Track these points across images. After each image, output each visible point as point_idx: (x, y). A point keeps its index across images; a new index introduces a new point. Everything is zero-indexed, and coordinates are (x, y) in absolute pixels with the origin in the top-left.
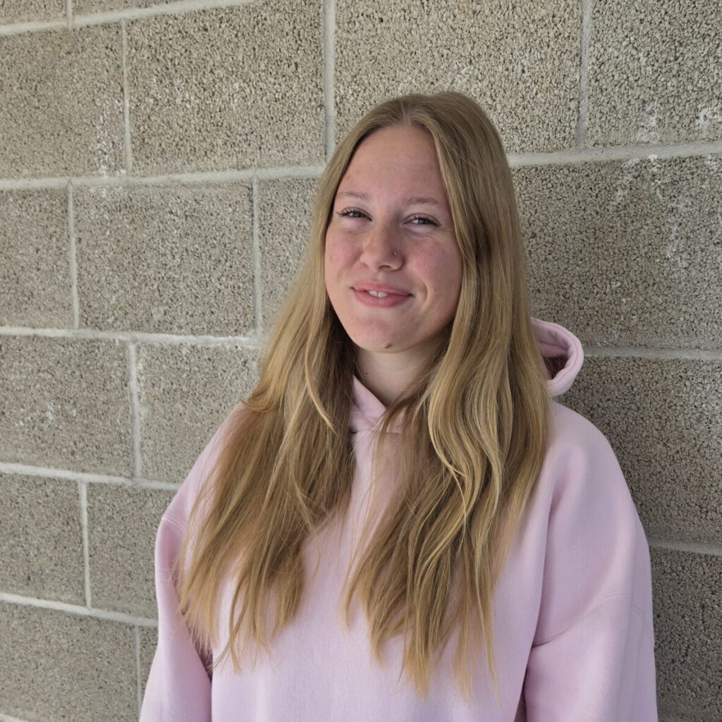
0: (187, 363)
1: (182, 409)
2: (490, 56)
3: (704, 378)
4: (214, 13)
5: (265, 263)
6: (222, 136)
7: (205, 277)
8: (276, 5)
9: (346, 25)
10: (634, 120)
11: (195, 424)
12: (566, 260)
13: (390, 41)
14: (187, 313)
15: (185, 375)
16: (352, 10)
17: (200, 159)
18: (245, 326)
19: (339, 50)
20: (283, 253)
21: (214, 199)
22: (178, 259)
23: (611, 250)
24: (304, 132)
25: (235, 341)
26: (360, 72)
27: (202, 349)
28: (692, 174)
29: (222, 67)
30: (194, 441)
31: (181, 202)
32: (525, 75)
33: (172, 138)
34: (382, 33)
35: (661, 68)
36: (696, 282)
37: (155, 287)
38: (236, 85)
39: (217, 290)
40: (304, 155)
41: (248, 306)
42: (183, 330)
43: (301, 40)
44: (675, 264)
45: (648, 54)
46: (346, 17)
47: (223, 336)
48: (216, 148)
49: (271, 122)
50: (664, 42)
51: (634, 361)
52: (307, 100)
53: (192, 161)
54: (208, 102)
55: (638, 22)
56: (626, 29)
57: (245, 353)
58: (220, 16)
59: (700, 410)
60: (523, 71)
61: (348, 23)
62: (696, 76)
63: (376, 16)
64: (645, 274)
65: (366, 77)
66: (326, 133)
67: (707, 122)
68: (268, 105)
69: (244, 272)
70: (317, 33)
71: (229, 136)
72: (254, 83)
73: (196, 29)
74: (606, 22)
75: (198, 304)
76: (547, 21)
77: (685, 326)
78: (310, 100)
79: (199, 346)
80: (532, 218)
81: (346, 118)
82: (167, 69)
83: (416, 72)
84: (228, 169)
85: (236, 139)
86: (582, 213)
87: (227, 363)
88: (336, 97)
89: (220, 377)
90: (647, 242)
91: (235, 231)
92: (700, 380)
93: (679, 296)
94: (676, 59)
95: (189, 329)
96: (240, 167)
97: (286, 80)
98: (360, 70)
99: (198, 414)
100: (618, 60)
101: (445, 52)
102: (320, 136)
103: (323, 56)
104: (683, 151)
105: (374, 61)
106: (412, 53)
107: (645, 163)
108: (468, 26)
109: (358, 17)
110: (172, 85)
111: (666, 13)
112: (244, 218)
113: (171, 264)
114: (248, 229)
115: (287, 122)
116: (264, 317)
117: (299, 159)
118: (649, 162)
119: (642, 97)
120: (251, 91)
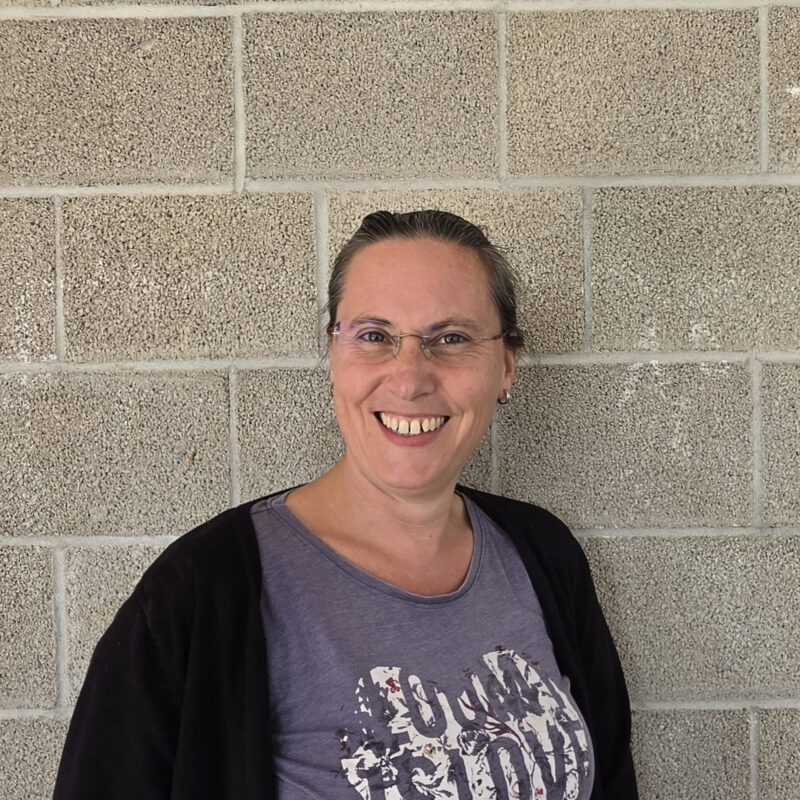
0: (138, 568)
4: (181, 200)
5: (245, 455)
6: (190, 324)
7: (166, 471)
8: (258, 199)
9: (341, 226)
10: (636, 330)
12: (581, 451)
14: (140, 512)
16: (348, 212)
17: (160, 346)
19: (333, 248)
20: (268, 445)
21: (178, 389)
22: (128, 452)
23: (622, 442)
24: (293, 323)
28: (690, 377)
29: (191, 254)
31: (134, 391)
32: (532, 286)
33: (123, 324)
35: (657, 288)
36: (699, 469)
37: (95, 484)
38: (210, 274)
39: (182, 486)
40: (293, 347)
41: (223, 502)
42: (134, 531)
43: (289, 236)
44: (680, 453)
45: (645, 276)
46: (340, 218)
48: (181, 336)
49: (253, 312)
50: (657, 267)
52: (296, 294)
53: (149, 348)
54: (172, 289)
55: (634, 249)
56: (625, 253)
58: (188, 204)
59: (711, 580)
60: (530, 282)
62: (687, 298)
66: (319, 327)
67: (698, 336)
68: (249, 295)
69: (218, 465)
70: (308, 230)
71: (199, 325)
72: (232, 273)
73: (158, 215)
74: (606, 247)
75: (155, 501)
76: (551, 241)
77: (692, 507)
78: (300, 293)
79: (155, 548)
80: (546, 412)
82: (118, 251)
84: (198, 358)
85: (208, 328)
86: (593, 409)
90: (654, 435)
91: (207, 422)
92: (709, 554)
94: (669, 283)
95: (141, 529)
96: (213, 356)
97: (271, 273)
100: (619, 279)
102: (312, 328)
103: (315, 253)
104: (679, 358)
107: (647, 368)
109: (354, 219)
110: (125, 269)
111: (658, 244)
112: (218, 408)
113: (119, 458)
114: (224, 420)
115: (272, 314)
117: (287, 351)
118: (651, 366)
119: (641, 311)
120: (228, 281)
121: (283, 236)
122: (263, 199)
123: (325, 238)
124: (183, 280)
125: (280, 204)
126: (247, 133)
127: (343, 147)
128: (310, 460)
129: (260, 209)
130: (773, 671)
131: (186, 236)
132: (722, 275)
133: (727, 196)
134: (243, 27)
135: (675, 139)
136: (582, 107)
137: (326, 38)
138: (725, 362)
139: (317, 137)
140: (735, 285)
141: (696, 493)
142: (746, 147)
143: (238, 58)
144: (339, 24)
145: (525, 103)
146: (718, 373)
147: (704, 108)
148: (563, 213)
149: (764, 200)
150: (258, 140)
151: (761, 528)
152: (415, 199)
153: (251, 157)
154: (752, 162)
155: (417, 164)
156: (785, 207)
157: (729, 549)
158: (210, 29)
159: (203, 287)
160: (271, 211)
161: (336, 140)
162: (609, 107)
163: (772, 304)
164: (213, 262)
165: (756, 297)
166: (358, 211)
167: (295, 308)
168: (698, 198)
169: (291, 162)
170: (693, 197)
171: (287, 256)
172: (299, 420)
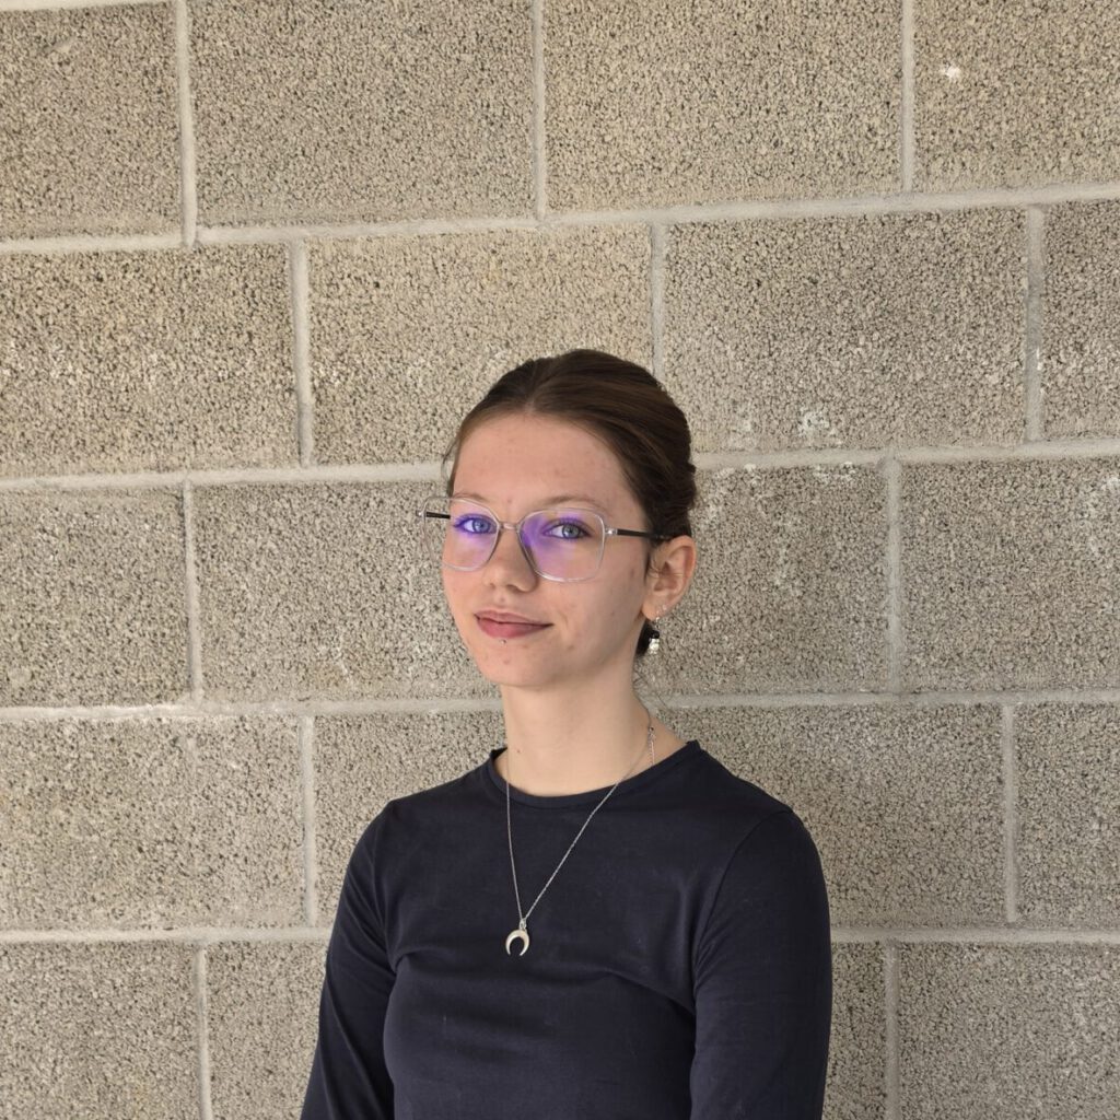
0: (72, 748)
1: (63, 816)
2: (534, 339)
3: (831, 726)
4: (114, 257)
5: (207, 600)
6: (131, 425)
7: (105, 622)
8: (214, 254)
9: (325, 288)
10: (724, 424)
11: (87, 837)
13: (391, 312)
14: (73, 675)
15: (69, 766)
16: (334, 269)
17: (93, 456)
18: (174, 689)
19: (315, 319)
20: (236, 586)
21: (118, 512)
22: (56, 597)
23: (705, 578)
24: (265, 423)
25: (158, 710)
26: (349, 350)
27: (99, 725)
28: (799, 487)
29: (129, 331)
30: (87, 864)
33: (44, 426)
34: (380, 302)
35: (754, 363)
36: (812, 613)
37: (15, 638)
38: (154, 357)
39: (126, 640)
40: (265, 454)
41: (179, 661)
42: (65, 700)
43: (257, 304)
44: (786, 593)
45: (737, 347)
46: (324, 277)
47: (136, 705)
48: (120, 441)
49: (212, 408)
50: (754, 334)
51: (744, 711)
52: (268, 382)
53: (79, 458)
54: (105, 378)
55: (723, 310)
56: (709, 316)
57: (175, 728)
58: (124, 263)
59: (829, 766)
61: (328, 285)
62: (796, 375)
63: (369, 278)
64: (750, 606)
65: (357, 356)
66: (299, 426)
67: (812, 429)
68: (207, 385)
69: (172, 612)
70: (282, 295)
71: (142, 426)
72: (183, 355)
73: (84, 278)
74: (683, 307)
75: (92, 660)
76: (607, 302)
77: (803, 666)
78: (273, 381)
79: (94, 722)
81: (329, 406)
82: (35, 329)
83: (431, 353)
84: (142, 471)
85: (154, 430)
87: (144, 744)
88: (313, 380)
89: (131, 764)
90: (750, 567)
91: (155, 556)
92: (826, 730)
93: (792, 631)
94: (771, 355)
95: (75, 697)
96: (161, 468)
97: (234, 355)
98: (348, 346)
99: (93, 822)
100: (700, 353)
101: (471, 330)
102: (290, 429)
103: (292, 326)
104: (785, 460)
105: (369, 335)
106: (424, 329)
107: (740, 475)
108: (502, 301)
109: (342, 279)
110: (44, 352)
111: (756, 301)
112: (170, 538)
113: (44, 604)
114: (178, 553)
115: (237, 410)
116: (206, 675)
117: (259, 459)
118: (746, 472)
119: (731, 397)
120: (178, 366)
121: (249, 304)
122: (221, 254)
123: (303, 307)
124: (120, 366)
125: (244, 259)
126: (198, 162)
127: (325, 178)
128: (292, 606)
129: (218, 268)
130: (919, 891)
131: (122, 306)
132: (845, 342)
133: (853, 228)
134: (188, 15)
135: (779, 150)
136: (649, 111)
137: (299, 27)
138: (849, 463)
139: (291, 167)
140: (865, 356)
141: (808, 647)
142: (881, 157)
143: (183, 57)
144: (317, 7)
145: (570, 108)
146: (838, 480)
147: (821, 103)
148: (623, 261)
149: (907, 232)
150: (213, 172)
151: (900, 695)
152: (423, 248)
153: (203, 196)
154: (890, 178)
155: (425, 199)
156: (937, 242)
157: (854, 723)
158: (145, 21)
159: (146, 376)
160: (232, 270)
161: (316, 169)
162: (687, 108)
163: (918, 380)
164: (157, 341)
165: (893, 371)
166: (347, 267)
167: (266, 402)
168: (813, 233)
169: (257, 202)
170: (805, 232)
171: (254, 330)
172: (276, 552)
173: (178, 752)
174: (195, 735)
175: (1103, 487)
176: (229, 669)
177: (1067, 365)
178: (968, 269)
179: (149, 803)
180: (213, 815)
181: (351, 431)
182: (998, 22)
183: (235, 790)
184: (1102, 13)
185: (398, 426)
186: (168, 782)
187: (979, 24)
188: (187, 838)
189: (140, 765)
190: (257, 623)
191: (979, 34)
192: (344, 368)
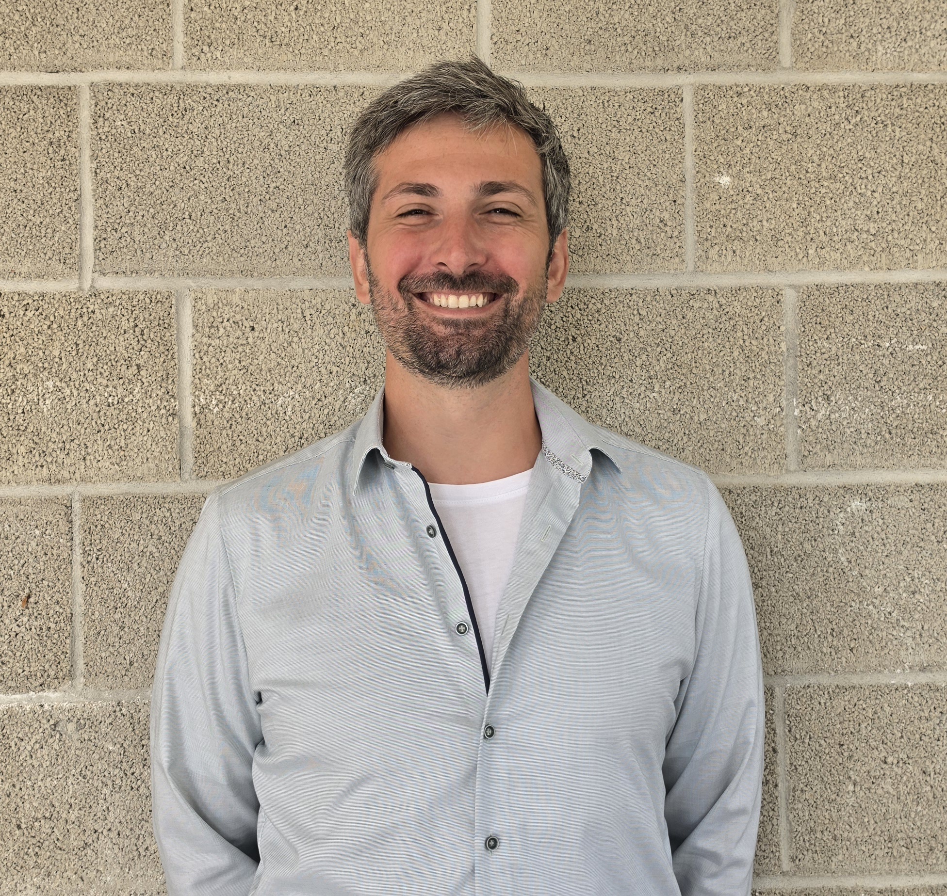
121: (138, 341)
122: (114, 298)
123: (188, 344)
124: (18, 391)
125: (135, 303)
126: (96, 220)
127: (209, 239)
129: (111, 310)
131: (22, 340)
132: (643, 388)
133: (649, 299)
134: (91, 98)
135: (590, 234)
137: (188, 115)
139: (179, 227)
140: (659, 400)
142: (670, 243)
143: (85, 133)
144: (205, 98)
147: (622, 199)
149: (691, 303)
150: (109, 229)
152: (294, 300)
153: (100, 249)
154: (677, 260)
155: (296, 260)
156: (715, 312)
158: (52, 100)
160: (124, 311)
161: (201, 231)
163: (701, 420)
164: (54, 370)
165: (682, 412)
166: (227, 312)
167: (152, 425)
168: (617, 300)
169: (148, 255)
170: (610, 300)
171: (142, 363)
172: (157, 554)
173: (58, 735)
174: (75, 720)
175: (849, 509)
176: (109, 660)
177: (818, 411)
178: (739, 334)
179: (29, 783)
180: (90, 793)
181: (227, 451)
182: (759, 143)
183: (111, 769)
184: (838, 140)
185: (269, 447)
186: (48, 763)
187: (744, 144)
188: (64, 816)
189: (22, 749)
190: (137, 618)
191: (745, 152)
192: (222, 397)
